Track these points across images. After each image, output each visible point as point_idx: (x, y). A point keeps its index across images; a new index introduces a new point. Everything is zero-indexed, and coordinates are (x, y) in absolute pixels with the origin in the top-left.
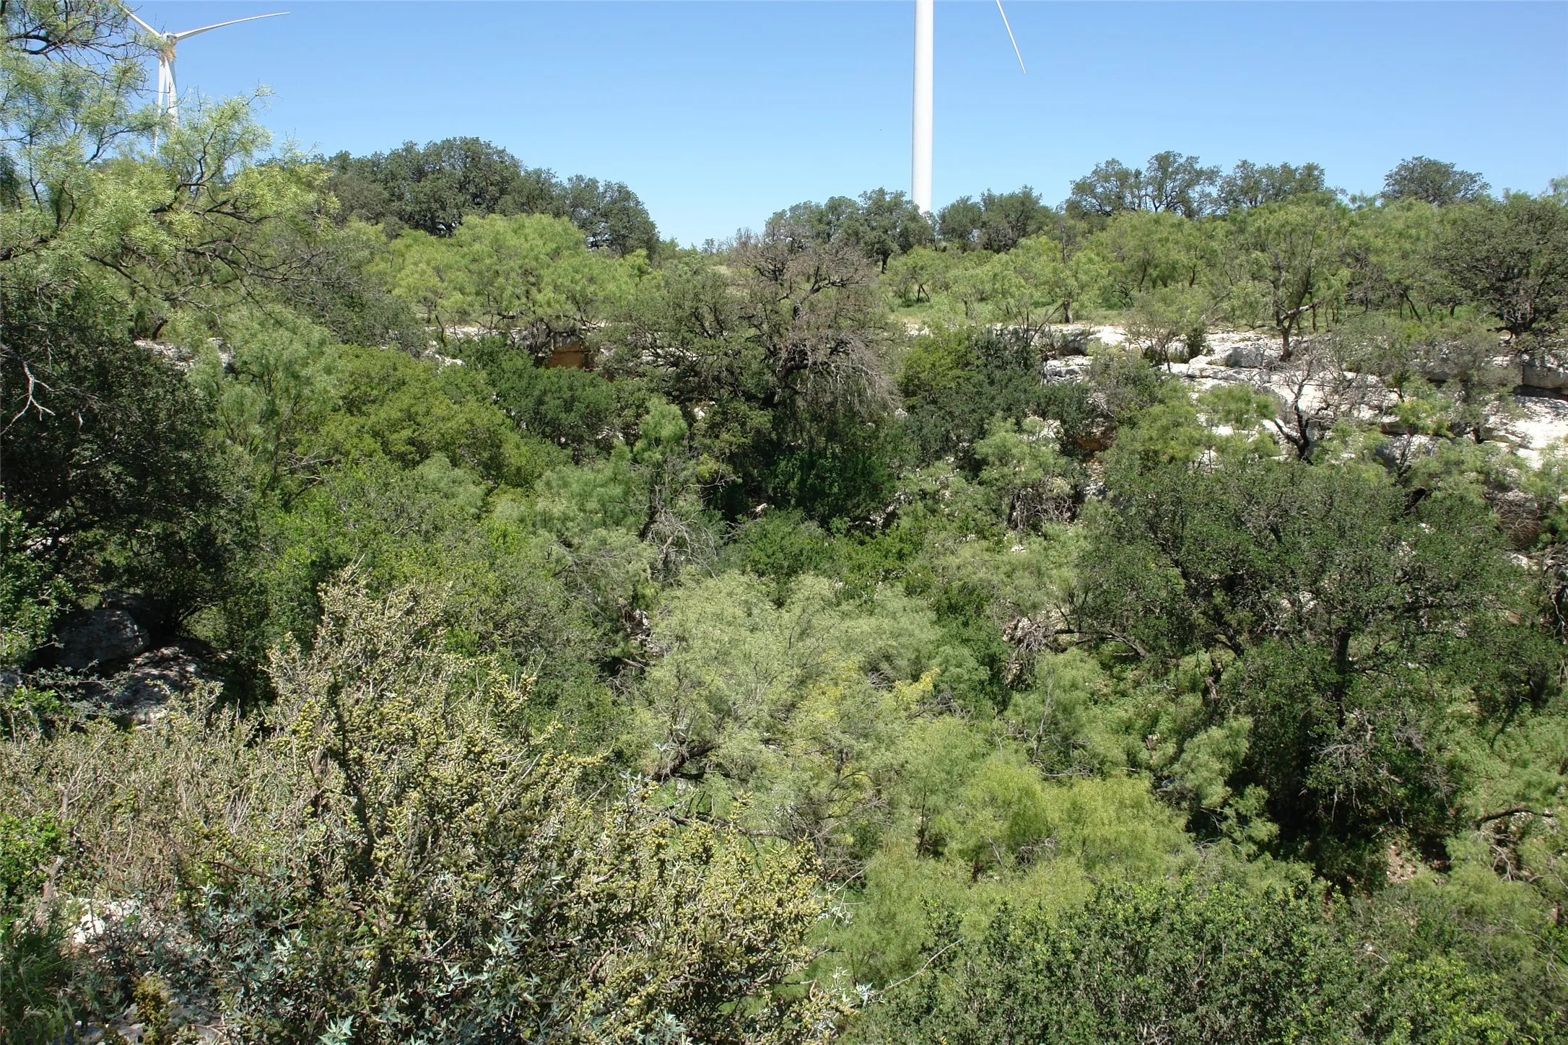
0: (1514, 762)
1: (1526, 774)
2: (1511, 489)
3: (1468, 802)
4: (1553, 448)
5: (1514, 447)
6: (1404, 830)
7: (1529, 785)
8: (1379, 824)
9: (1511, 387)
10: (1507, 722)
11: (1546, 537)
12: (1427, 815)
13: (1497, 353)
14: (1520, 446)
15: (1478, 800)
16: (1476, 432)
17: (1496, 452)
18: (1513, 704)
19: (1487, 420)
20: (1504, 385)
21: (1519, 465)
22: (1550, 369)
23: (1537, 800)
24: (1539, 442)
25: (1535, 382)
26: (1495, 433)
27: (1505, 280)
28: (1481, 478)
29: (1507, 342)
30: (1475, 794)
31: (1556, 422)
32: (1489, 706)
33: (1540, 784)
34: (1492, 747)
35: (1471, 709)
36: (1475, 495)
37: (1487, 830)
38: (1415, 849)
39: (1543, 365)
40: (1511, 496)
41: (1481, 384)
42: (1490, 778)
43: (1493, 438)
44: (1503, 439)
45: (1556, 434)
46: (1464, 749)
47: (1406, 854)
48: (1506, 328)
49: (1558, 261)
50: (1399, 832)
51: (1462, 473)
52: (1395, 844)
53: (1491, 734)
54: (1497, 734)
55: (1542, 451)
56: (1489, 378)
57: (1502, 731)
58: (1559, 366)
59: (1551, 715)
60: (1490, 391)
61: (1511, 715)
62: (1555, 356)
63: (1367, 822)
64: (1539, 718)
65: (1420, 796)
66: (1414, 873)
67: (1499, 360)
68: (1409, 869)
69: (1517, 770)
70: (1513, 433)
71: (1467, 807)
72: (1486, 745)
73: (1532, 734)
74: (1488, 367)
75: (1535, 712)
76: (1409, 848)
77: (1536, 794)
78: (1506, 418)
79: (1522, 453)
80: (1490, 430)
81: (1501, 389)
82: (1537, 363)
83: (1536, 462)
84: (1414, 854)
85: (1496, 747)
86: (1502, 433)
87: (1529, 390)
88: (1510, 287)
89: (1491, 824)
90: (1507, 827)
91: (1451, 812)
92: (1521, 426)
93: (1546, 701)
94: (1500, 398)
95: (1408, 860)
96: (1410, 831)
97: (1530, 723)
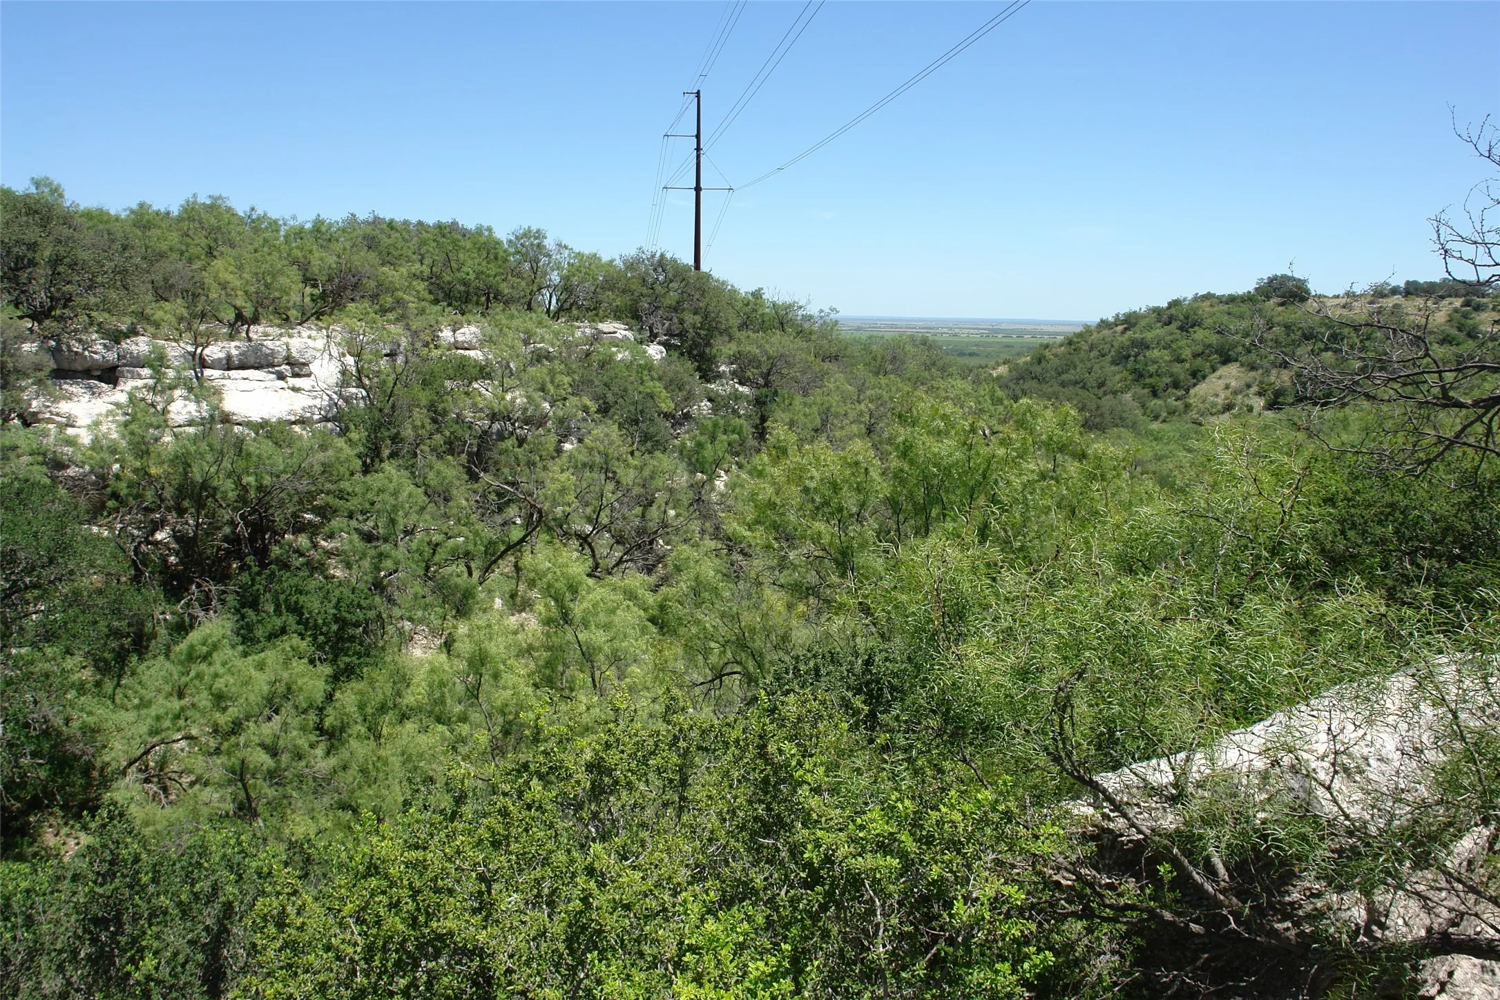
0: (137, 707)
1: (153, 711)
2: (68, 467)
3: (107, 759)
4: (97, 424)
5: (62, 427)
6: (56, 809)
7: (158, 718)
8: (28, 815)
9: (47, 371)
10: (120, 677)
11: (111, 504)
12: (74, 786)
13: (24, 340)
14: (67, 425)
15: (117, 752)
16: (20, 416)
17: (46, 434)
18: (121, 657)
19: (30, 405)
20: (40, 370)
21: (71, 442)
22: (76, 353)
23: (168, 728)
24: (83, 420)
25: (66, 366)
26: (41, 416)
27: (17, 269)
28: (40, 459)
29: (31, 330)
30: (112, 749)
31: (94, 401)
32: (102, 667)
33: (167, 714)
34: (113, 702)
35: (87, 674)
36: (40, 474)
37: (133, 774)
38: (71, 822)
39: (70, 350)
40: (72, 471)
41: (17, 371)
42: (119, 730)
43: (38, 421)
44: (49, 421)
45: (97, 411)
46: (90, 713)
47: (65, 830)
48: (28, 316)
49: (63, 253)
50: (51, 814)
51: (19, 456)
52: (51, 826)
53: (110, 691)
54: (115, 689)
55: (89, 427)
56: (24, 363)
57: (118, 685)
58: (84, 349)
59: (155, 656)
60: (28, 376)
61: (122, 668)
62: (80, 341)
63: (16, 818)
64: (145, 664)
65: (62, 772)
66: (78, 844)
67: (27, 347)
68: (72, 842)
69: (144, 712)
70: (58, 415)
71: (108, 764)
72: (109, 702)
73: (144, 678)
74: (18, 353)
75: (141, 659)
76: (66, 824)
77: (167, 723)
78: (48, 400)
79: (70, 431)
80: (35, 414)
81: (38, 374)
82: (64, 348)
83: (86, 438)
84: (72, 827)
85: (118, 701)
86: (48, 415)
87: (65, 373)
88: (24, 277)
89: (133, 768)
90: (147, 766)
91: (95, 774)
92: (64, 407)
93: (147, 647)
94: (39, 382)
95: (68, 835)
96: (62, 808)
97: (139, 670)
